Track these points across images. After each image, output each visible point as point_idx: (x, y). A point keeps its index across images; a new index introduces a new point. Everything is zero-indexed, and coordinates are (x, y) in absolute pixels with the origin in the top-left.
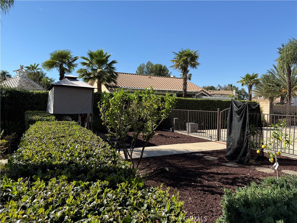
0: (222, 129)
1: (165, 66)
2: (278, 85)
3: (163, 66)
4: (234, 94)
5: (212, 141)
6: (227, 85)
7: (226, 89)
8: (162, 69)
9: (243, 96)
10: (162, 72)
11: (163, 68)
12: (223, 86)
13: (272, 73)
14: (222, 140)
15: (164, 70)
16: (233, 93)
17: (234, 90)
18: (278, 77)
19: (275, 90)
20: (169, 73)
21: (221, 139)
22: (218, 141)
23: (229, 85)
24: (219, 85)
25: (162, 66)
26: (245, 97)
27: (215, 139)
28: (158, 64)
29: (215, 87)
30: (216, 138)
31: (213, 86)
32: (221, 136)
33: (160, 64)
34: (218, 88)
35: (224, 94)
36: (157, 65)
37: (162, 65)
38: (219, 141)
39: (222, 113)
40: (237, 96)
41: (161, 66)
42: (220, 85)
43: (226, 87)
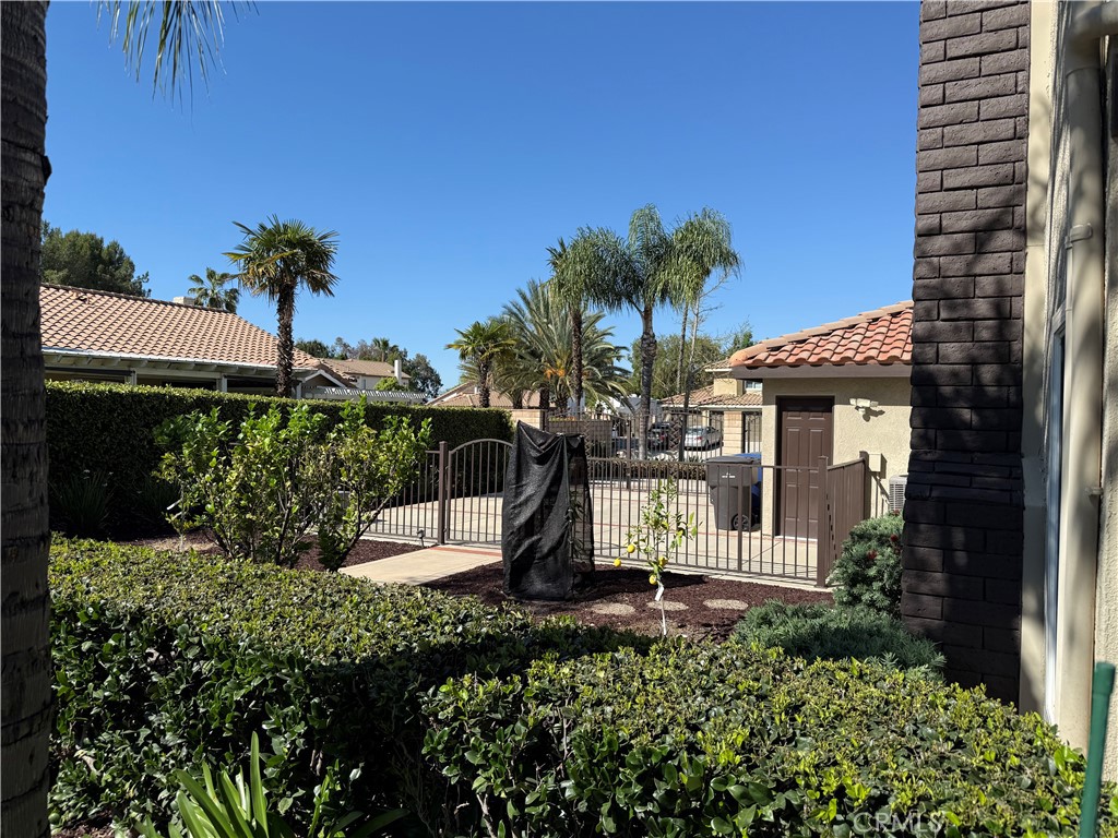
0: (453, 497)
1: (115, 246)
2: (535, 354)
3: (105, 245)
4: (396, 374)
5: (425, 548)
6: (369, 342)
7: (365, 355)
8: (104, 255)
9: (423, 383)
10: (105, 271)
11: (109, 253)
12: (354, 345)
13: (516, 315)
14: (455, 540)
15: (111, 262)
16: (393, 372)
17: (396, 362)
18: (533, 328)
19: (526, 369)
20: (136, 275)
21: (452, 537)
22: (441, 546)
23: (376, 342)
24: (339, 340)
25: (102, 241)
26: (427, 386)
27: (432, 538)
28: (83, 232)
29: (325, 344)
30: (435, 535)
31: (319, 341)
32: (452, 527)
33: (92, 232)
34: (339, 351)
35: (364, 375)
36: (78, 235)
37: (99, 237)
38: (443, 543)
39: (454, 455)
40: (407, 382)
41: (96, 244)
42: (345, 341)
43: (366, 346)
